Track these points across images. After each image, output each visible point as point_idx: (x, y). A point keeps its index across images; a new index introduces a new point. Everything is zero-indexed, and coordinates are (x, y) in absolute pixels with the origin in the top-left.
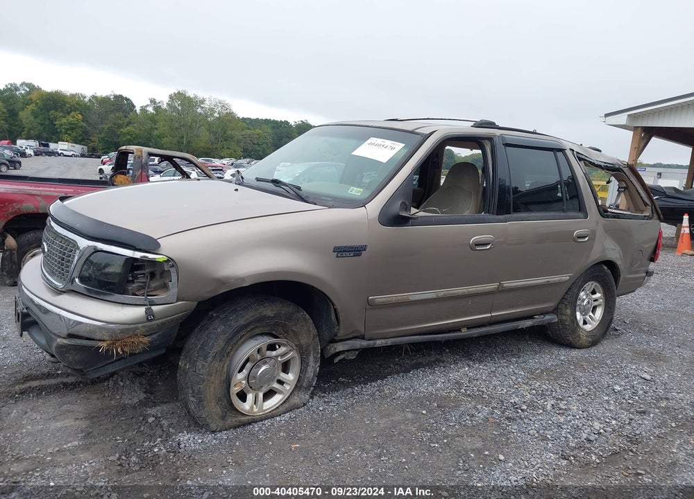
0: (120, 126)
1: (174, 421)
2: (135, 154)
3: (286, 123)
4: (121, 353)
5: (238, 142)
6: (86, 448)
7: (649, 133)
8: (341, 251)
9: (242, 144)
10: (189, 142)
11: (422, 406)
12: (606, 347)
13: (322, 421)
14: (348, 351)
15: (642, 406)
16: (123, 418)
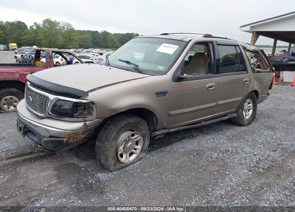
0: (21, 36)
1: (93, 169)
2: (46, 52)
3: (97, 32)
4: (73, 142)
5: (76, 41)
6: (60, 183)
7: (258, 34)
8: (158, 94)
9: (78, 42)
10: (54, 42)
11: (191, 154)
12: (254, 125)
13: (153, 163)
14: (160, 134)
15: (273, 148)
16: (71, 169)
